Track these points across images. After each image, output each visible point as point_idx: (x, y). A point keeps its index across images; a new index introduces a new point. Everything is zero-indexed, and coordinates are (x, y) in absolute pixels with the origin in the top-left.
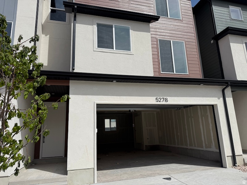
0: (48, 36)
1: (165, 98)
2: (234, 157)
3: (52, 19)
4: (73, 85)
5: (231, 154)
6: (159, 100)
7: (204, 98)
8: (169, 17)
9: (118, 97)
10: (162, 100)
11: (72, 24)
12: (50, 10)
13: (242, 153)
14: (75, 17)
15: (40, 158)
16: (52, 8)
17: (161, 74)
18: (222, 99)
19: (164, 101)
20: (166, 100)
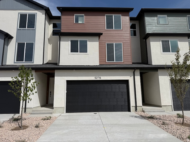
0: (51, 45)
1: (100, 77)
2: (136, 107)
3: (53, 35)
4: (56, 72)
5: (135, 105)
6: (97, 78)
7: (122, 77)
8: (114, 29)
9: (76, 77)
10: (98, 78)
11: (59, 42)
12: (52, 30)
13: (142, 105)
14: (60, 38)
15: (49, 104)
16: (53, 29)
17: (107, 63)
18: (132, 77)
19: (99, 78)
20: (100, 78)
